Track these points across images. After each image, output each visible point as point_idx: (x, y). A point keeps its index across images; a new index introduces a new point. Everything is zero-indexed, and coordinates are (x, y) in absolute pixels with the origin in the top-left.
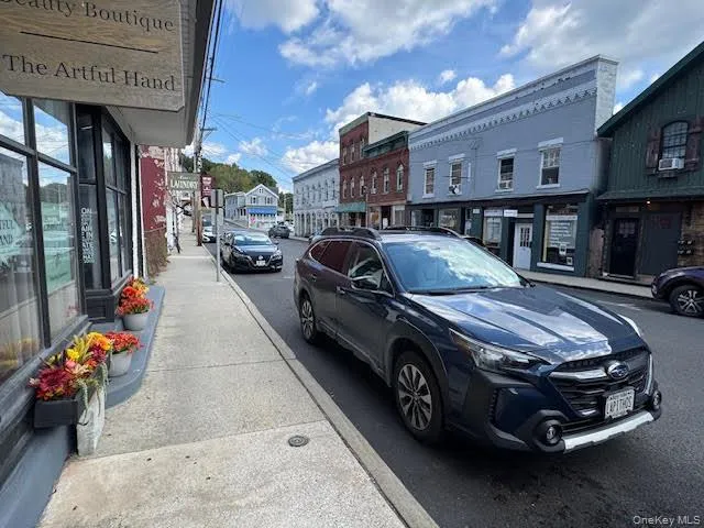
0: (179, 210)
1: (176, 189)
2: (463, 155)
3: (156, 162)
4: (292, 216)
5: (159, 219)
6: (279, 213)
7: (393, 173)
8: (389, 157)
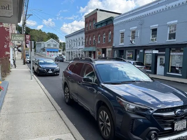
0: (16, 49)
1: (14, 40)
2: (136, 27)
3: (6, 29)
4: (65, 52)
5: (7, 53)
6: (60, 51)
7: (107, 35)
8: (105, 28)
